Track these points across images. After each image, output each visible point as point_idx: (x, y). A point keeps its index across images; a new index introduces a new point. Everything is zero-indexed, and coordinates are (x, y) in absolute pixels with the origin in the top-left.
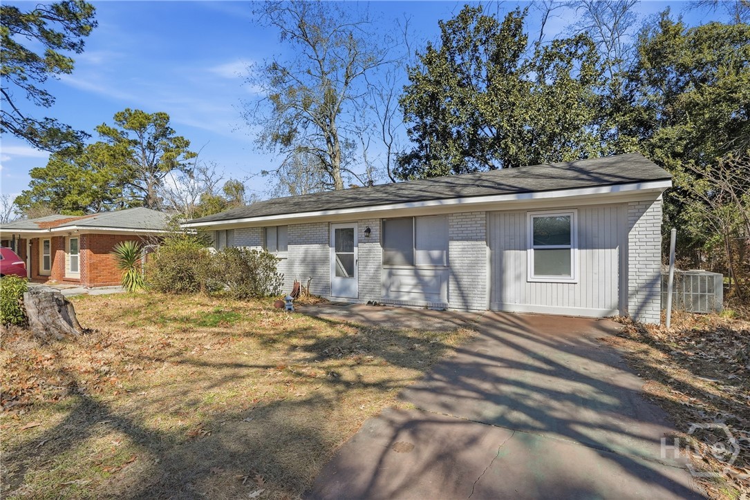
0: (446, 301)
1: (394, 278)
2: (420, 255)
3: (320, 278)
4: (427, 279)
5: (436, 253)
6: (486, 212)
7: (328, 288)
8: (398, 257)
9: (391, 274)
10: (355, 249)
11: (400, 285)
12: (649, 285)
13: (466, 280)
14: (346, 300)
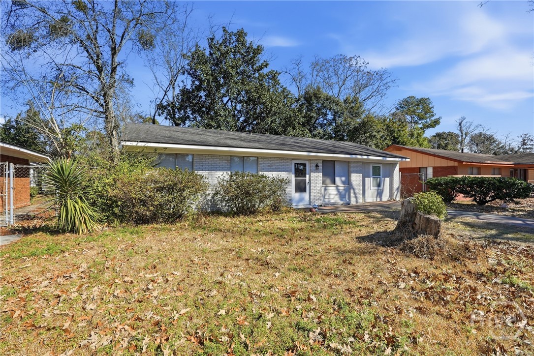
0: (348, 200)
1: (327, 191)
2: (337, 179)
3: (287, 195)
4: (341, 191)
5: (343, 179)
6: (362, 162)
7: (291, 200)
8: (328, 181)
9: (325, 189)
10: (307, 176)
11: (330, 194)
12: (397, 189)
13: (357, 190)
14: (303, 207)
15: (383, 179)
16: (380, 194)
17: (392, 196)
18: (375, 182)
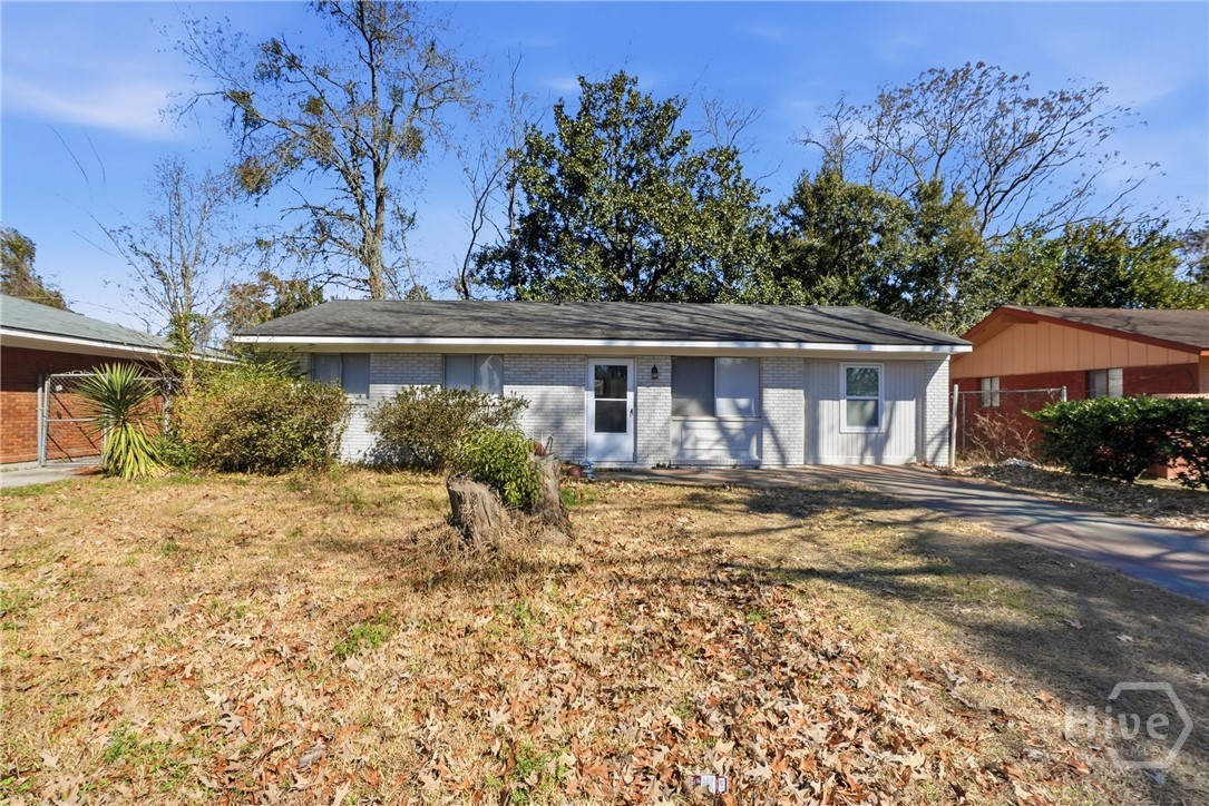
0: (756, 458)
1: (689, 432)
2: (723, 404)
3: (570, 437)
4: (732, 432)
5: (743, 402)
6: (805, 359)
7: (582, 450)
8: (693, 407)
9: (685, 427)
10: (630, 395)
11: (697, 440)
12: (942, 433)
13: (782, 433)
14: (615, 466)
15: (888, 403)
16: (877, 445)
17: (924, 452)
18: (855, 413)
